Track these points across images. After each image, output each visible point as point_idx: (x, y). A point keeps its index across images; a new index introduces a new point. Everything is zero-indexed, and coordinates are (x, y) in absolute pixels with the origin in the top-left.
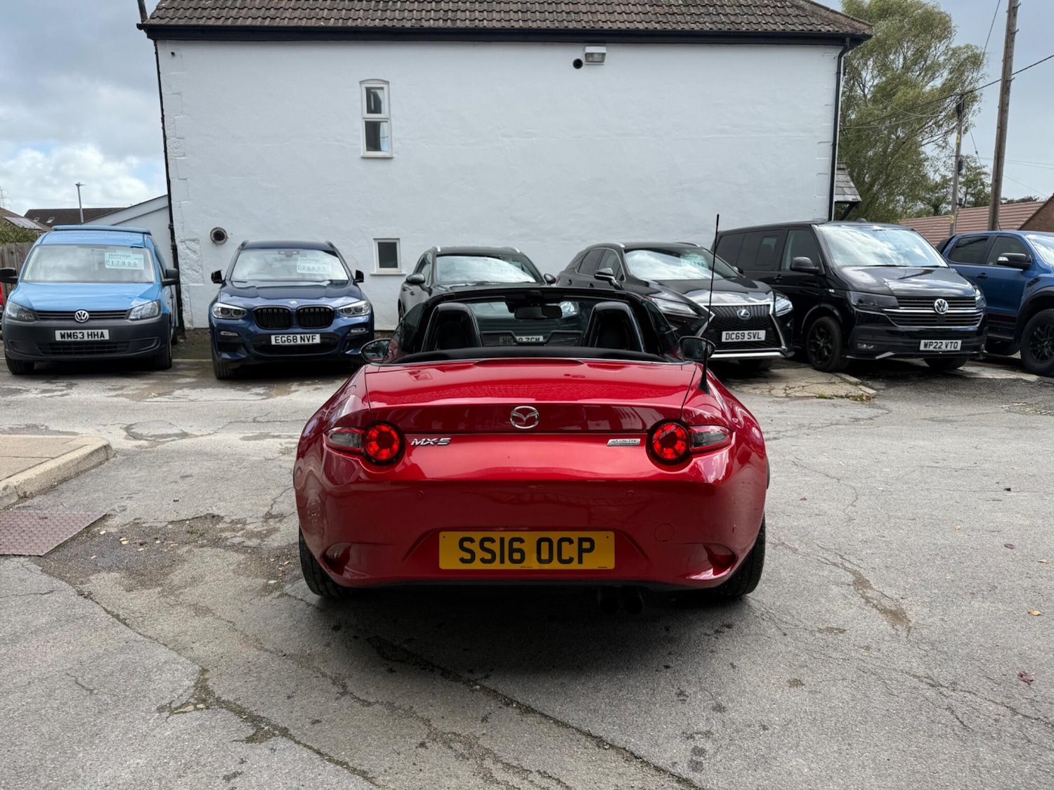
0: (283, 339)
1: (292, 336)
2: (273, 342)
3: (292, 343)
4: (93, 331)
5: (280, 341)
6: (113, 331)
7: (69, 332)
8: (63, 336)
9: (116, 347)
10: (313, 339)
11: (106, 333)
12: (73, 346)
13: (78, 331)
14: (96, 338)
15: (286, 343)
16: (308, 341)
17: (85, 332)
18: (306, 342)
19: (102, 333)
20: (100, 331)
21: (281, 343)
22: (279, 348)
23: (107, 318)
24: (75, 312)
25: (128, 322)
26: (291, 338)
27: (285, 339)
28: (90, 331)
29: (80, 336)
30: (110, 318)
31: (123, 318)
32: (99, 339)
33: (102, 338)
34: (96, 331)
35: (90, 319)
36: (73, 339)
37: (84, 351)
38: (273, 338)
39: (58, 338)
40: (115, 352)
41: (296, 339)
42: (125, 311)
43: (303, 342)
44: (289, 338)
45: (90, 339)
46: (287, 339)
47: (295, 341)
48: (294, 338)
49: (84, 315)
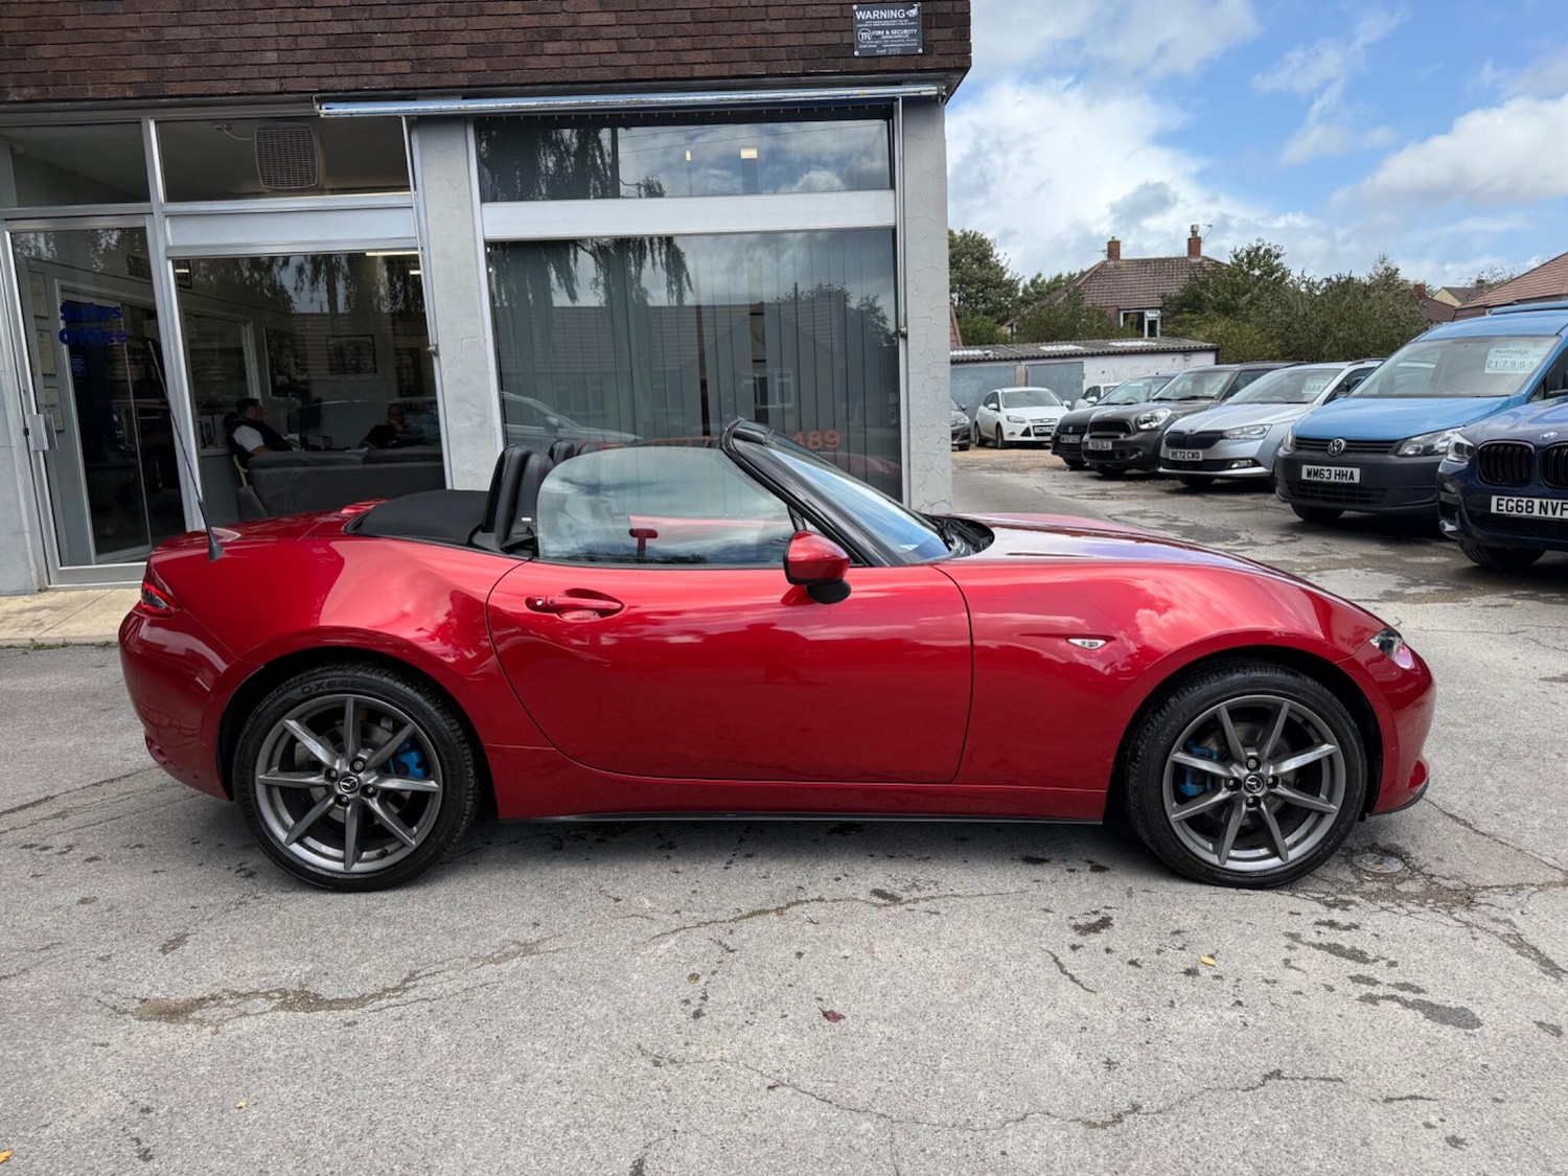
0: (1510, 504)
1: (1525, 500)
2: (1494, 509)
3: (1524, 513)
4: (1341, 469)
5: (1504, 508)
6: (1369, 471)
7: (1316, 467)
8: (1309, 474)
9: (1368, 496)
10: (1562, 509)
11: (1357, 472)
12: (1320, 489)
13: (1326, 468)
14: (1344, 481)
15: (1515, 512)
16: (1554, 512)
17: (1333, 469)
18: (1550, 514)
19: (1352, 472)
20: (1349, 470)
21: (1505, 512)
22: (1503, 521)
23: (1365, 452)
24: (1330, 441)
25: (1393, 460)
26: (1524, 505)
27: (1514, 504)
28: (1338, 469)
29: (1327, 474)
30: (1369, 452)
31: (1386, 452)
32: (1348, 481)
33: (1351, 481)
34: (1345, 469)
35: (1345, 451)
36: (1319, 479)
37: (1332, 496)
38: (1494, 499)
39: (1304, 476)
40: (1368, 502)
41: (1532, 507)
42: (1394, 441)
43: (1543, 515)
44: (1520, 503)
45: (1337, 480)
46: (1517, 506)
47: (1529, 510)
48: (1530, 504)
49: (1339, 446)
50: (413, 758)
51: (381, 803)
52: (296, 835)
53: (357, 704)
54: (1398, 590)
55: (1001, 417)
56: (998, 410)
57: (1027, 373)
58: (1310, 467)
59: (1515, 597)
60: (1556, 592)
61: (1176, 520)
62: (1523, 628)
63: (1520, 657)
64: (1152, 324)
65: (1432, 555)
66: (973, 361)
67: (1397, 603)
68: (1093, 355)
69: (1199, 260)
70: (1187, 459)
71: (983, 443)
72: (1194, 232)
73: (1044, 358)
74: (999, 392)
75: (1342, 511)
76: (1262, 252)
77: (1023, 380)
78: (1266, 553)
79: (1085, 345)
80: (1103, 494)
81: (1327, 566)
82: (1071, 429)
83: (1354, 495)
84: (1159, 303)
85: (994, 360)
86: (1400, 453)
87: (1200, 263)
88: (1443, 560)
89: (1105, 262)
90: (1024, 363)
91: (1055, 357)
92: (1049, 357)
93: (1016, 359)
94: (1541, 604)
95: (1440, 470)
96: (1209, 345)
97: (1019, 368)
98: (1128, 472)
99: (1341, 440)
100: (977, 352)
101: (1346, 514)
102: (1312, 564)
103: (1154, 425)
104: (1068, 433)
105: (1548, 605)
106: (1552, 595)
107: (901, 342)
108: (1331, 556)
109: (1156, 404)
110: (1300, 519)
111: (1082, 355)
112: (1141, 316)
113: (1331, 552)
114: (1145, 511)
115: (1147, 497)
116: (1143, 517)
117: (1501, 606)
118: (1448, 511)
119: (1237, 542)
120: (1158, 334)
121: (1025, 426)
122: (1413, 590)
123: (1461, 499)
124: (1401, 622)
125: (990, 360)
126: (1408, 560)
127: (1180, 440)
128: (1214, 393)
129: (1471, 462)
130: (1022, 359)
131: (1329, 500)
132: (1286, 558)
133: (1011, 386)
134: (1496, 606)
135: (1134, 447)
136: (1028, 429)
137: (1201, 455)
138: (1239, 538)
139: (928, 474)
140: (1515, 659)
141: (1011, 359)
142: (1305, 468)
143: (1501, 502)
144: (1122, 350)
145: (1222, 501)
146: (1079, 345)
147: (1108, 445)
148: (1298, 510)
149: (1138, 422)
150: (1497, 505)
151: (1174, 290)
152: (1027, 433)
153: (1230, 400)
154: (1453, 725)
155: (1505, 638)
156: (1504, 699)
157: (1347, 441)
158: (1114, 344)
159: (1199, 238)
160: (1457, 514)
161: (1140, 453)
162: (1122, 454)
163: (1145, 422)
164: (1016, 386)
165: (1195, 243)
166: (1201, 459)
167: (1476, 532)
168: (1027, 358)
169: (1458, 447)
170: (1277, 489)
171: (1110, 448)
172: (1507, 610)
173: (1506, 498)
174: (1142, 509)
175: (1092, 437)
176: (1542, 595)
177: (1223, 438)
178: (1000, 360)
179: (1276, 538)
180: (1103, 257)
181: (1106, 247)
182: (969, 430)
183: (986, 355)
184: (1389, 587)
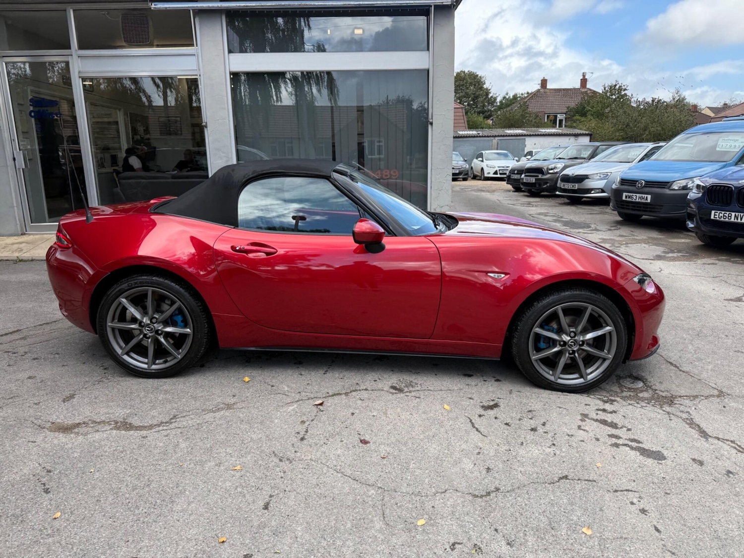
0: (721, 215)
1: (728, 213)
2: (712, 217)
3: (727, 219)
4: (642, 195)
5: (717, 216)
6: (655, 196)
7: (630, 194)
8: (626, 197)
9: (654, 208)
11: (649, 197)
12: (631, 205)
13: (634, 195)
14: (643, 201)
15: (722, 219)
16: (741, 219)
17: (638, 195)
18: (739, 220)
19: (647, 197)
20: (646, 196)
21: (718, 219)
22: (717, 223)
23: (654, 187)
24: (637, 181)
25: (667, 191)
26: (727, 215)
27: (722, 215)
28: (640, 195)
30: (656, 187)
31: (664, 188)
32: (645, 201)
34: (643, 195)
35: (644, 186)
36: (631, 200)
37: (637, 208)
38: (713, 212)
39: (624, 198)
40: (653, 212)
41: (731, 217)
42: (669, 183)
43: (736, 221)
44: (725, 215)
45: (640, 201)
46: (724, 216)
47: (730, 218)
48: (730, 215)
49: (642, 184)
50: (179, 318)
51: (165, 338)
52: (126, 351)
53: (153, 292)
54: (663, 254)
55: (484, 165)
56: (482, 161)
57: (498, 143)
58: (627, 194)
59: (719, 260)
60: (739, 258)
61: (562, 217)
62: (720, 275)
63: (716, 289)
64: (561, 121)
65: (682, 238)
66: (472, 137)
67: (662, 261)
68: (530, 135)
69: (586, 90)
70: (570, 188)
71: (475, 177)
72: (584, 76)
73: (506, 136)
74: (484, 152)
75: (642, 216)
76: (617, 87)
77: (496, 147)
78: (602, 235)
79: (527, 130)
80: (529, 204)
81: (630, 242)
82: (516, 172)
83: (647, 208)
84: (565, 110)
85: (482, 136)
86: (671, 188)
87: (586, 92)
88: (687, 241)
89: (539, 90)
90: (497, 138)
91: (512, 136)
92: (509, 136)
93: (493, 136)
94: (731, 264)
95: (688, 197)
96: (587, 132)
97: (494, 141)
98: (542, 193)
99: (643, 181)
100: (474, 132)
101: (644, 217)
102: (623, 241)
103: (556, 171)
104: (515, 174)
105: (734, 264)
106: (737, 259)
107: (430, 126)
108: (633, 237)
109: (557, 160)
110: (621, 219)
111: (525, 135)
112: (556, 117)
113: (634, 235)
114: (548, 213)
115: (550, 206)
116: (546, 216)
117: (711, 264)
118: (691, 217)
119: (589, 229)
120: (564, 126)
121: (495, 170)
122: (670, 255)
123: (697, 212)
124: (662, 270)
125: (480, 136)
126: (670, 240)
127: (567, 179)
128: (586, 156)
129: (704, 194)
130: (496, 136)
131: (634, 210)
132: (612, 238)
133: (490, 150)
134: (709, 264)
135: (545, 181)
136: (497, 171)
137: (577, 186)
138: (590, 227)
139: (440, 192)
140: (714, 289)
141: (490, 136)
142: (624, 194)
143: (716, 214)
144: (545, 134)
145: (585, 209)
146: (524, 130)
147: (533, 180)
148: (620, 214)
149: (548, 169)
150: (715, 215)
151: (573, 104)
152: (496, 173)
153: (593, 160)
154: (678, 320)
155: (710, 279)
156: (704, 309)
157: (646, 182)
158: (541, 130)
159: (586, 79)
160: (695, 219)
161: (548, 185)
162: (540, 185)
163: (552, 169)
164: (492, 150)
165: (584, 81)
166: (576, 188)
167: (703, 228)
168: (498, 136)
169: (698, 186)
170: (611, 204)
171: (534, 182)
172: (714, 266)
173: (719, 212)
174: (546, 211)
175: (525, 176)
176: (732, 260)
177: (588, 178)
178: (485, 136)
179: (609, 228)
180: (539, 87)
181: (540, 82)
182: (468, 171)
183: (479, 134)
184: (659, 253)
